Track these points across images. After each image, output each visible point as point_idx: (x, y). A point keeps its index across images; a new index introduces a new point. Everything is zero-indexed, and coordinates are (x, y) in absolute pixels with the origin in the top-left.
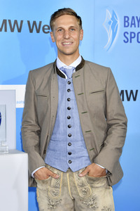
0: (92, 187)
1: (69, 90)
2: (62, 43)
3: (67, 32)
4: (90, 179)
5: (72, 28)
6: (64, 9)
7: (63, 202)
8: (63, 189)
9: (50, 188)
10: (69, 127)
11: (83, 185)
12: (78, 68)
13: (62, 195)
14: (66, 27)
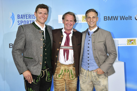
0: (98, 78)
1: (89, 40)
2: (90, 23)
3: (92, 19)
4: (98, 75)
5: (94, 17)
6: (91, 9)
7: (88, 82)
8: (88, 77)
9: (84, 76)
10: (88, 54)
11: (95, 77)
12: (95, 32)
13: (88, 79)
14: (91, 17)
